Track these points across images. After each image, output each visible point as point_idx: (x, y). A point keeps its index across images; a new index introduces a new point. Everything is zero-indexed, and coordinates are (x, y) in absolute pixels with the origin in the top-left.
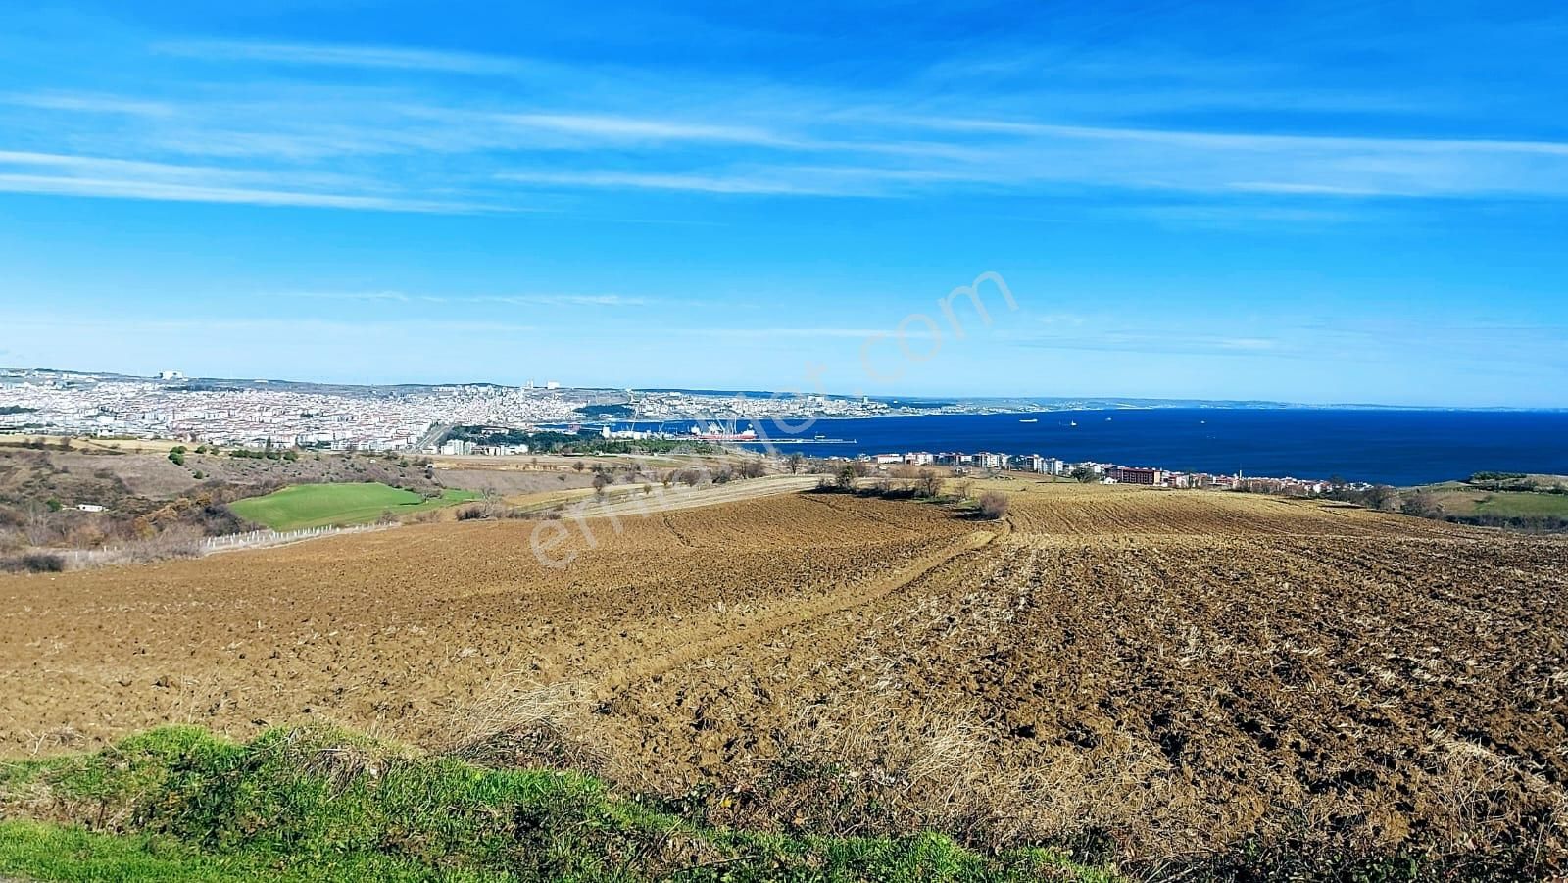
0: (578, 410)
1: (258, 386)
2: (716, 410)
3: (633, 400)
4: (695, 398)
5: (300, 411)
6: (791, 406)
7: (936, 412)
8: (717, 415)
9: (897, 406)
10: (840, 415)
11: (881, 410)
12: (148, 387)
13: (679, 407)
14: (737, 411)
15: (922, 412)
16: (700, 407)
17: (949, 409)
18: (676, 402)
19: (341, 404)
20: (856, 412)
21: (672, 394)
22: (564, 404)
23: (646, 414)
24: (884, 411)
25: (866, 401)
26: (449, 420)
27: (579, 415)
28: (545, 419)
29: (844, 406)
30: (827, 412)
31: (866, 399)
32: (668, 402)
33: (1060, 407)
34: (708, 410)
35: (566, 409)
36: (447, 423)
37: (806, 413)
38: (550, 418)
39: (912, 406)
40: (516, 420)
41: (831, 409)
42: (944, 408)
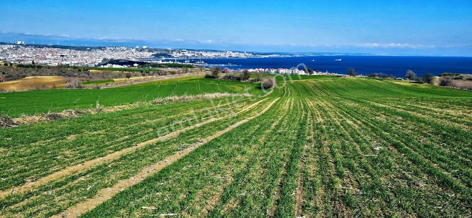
0: (153, 55)
1: (49, 47)
2: (197, 55)
3: (171, 52)
4: (190, 52)
5: (60, 54)
6: (221, 55)
7: (267, 56)
8: (198, 57)
9: (255, 54)
10: (237, 57)
11: (250, 56)
12: (12, 46)
13: (185, 54)
14: (204, 56)
15: (263, 57)
16: (192, 54)
17: (272, 56)
18: (184, 53)
19: (75, 52)
20: (242, 56)
21: (183, 50)
22: (148, 53)
23: (175, 56)
24: (251, 56)
25: (245, 53)
26: (109, 57)
27: (153, 57)
28: (142, 58)
29: (238, 55)
30: (233, 56)
31: (245, 52)
32: (182, 53)
33: (306, 55)
34: (195, 55)
35: (149, 55)
36: (109, 59)
37: (227, 56)
38: (144, 58)
39: (260, 54)
40: (132, 58)
41: (234, 55)
42: (270, 55)
